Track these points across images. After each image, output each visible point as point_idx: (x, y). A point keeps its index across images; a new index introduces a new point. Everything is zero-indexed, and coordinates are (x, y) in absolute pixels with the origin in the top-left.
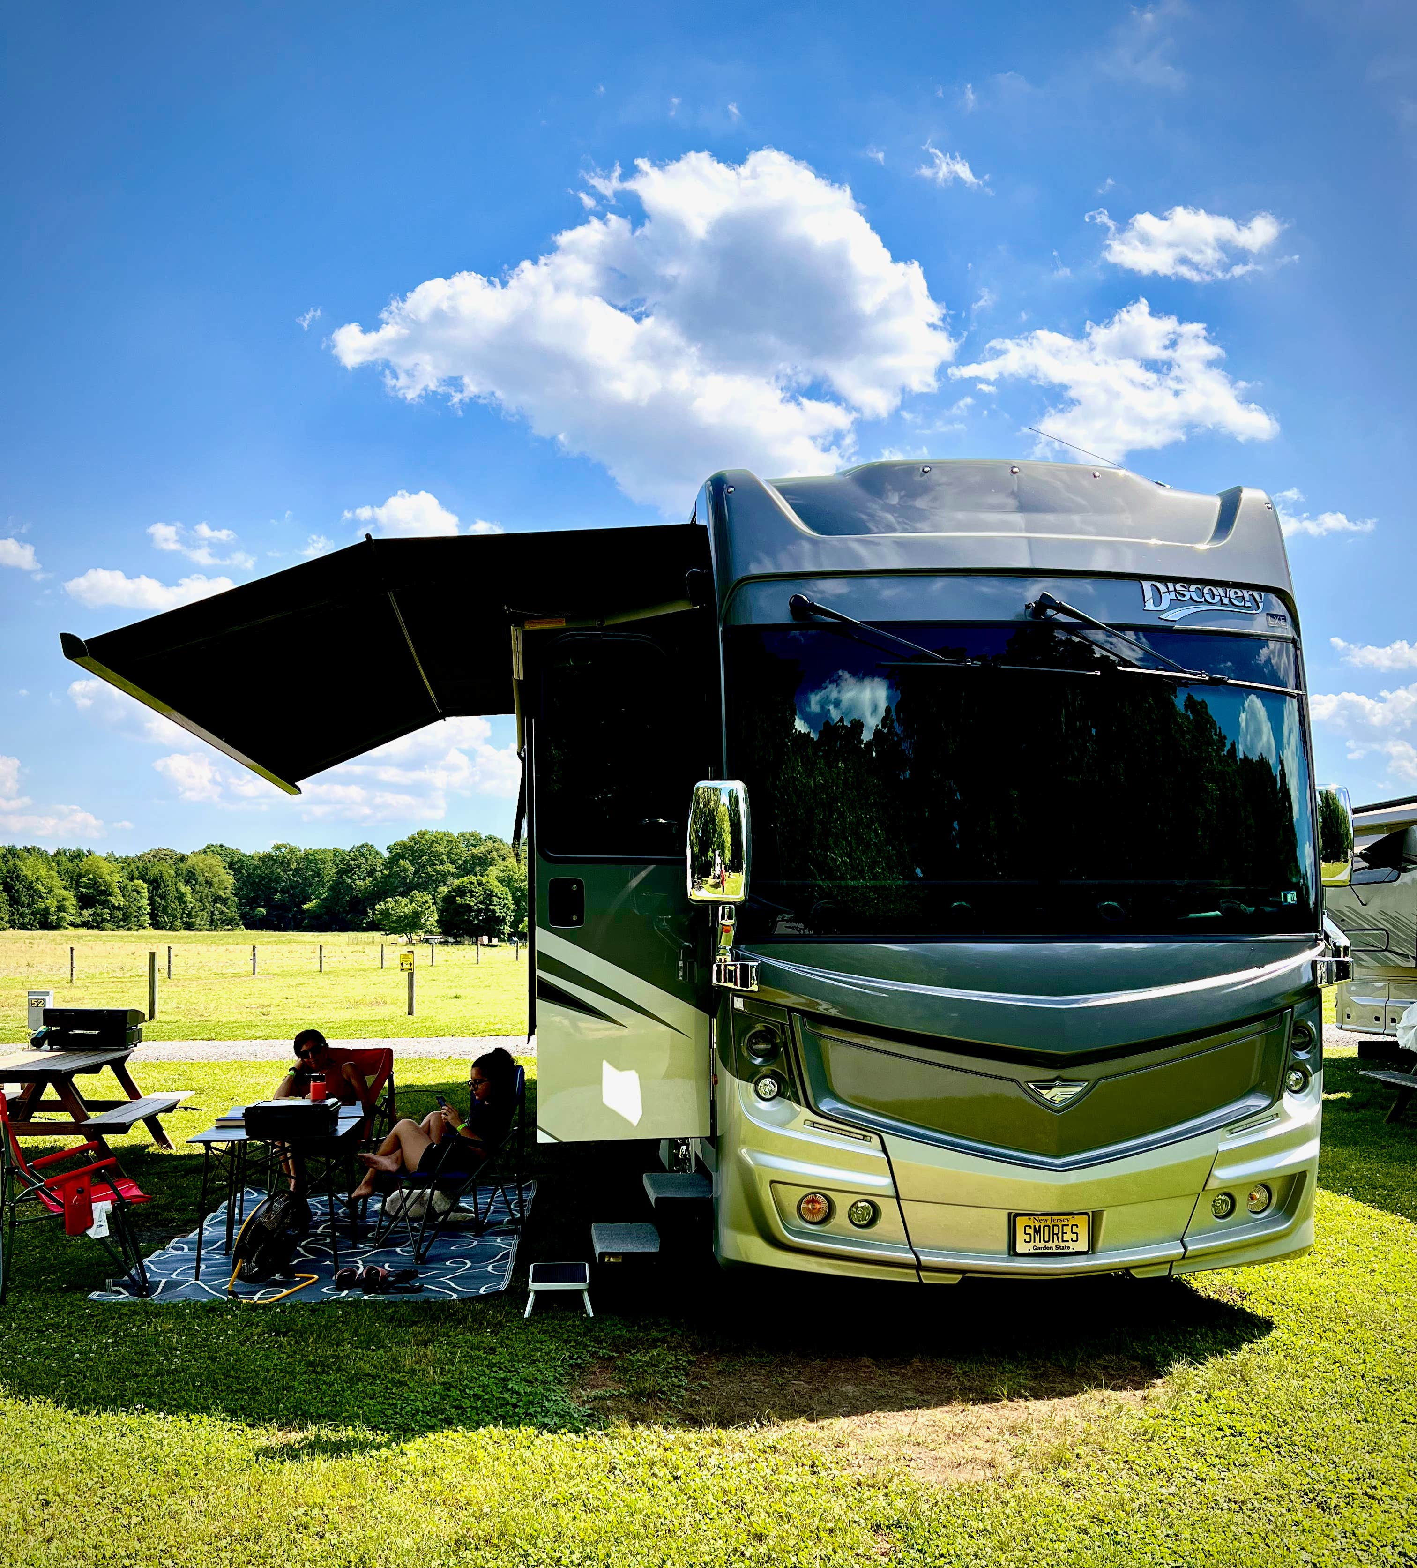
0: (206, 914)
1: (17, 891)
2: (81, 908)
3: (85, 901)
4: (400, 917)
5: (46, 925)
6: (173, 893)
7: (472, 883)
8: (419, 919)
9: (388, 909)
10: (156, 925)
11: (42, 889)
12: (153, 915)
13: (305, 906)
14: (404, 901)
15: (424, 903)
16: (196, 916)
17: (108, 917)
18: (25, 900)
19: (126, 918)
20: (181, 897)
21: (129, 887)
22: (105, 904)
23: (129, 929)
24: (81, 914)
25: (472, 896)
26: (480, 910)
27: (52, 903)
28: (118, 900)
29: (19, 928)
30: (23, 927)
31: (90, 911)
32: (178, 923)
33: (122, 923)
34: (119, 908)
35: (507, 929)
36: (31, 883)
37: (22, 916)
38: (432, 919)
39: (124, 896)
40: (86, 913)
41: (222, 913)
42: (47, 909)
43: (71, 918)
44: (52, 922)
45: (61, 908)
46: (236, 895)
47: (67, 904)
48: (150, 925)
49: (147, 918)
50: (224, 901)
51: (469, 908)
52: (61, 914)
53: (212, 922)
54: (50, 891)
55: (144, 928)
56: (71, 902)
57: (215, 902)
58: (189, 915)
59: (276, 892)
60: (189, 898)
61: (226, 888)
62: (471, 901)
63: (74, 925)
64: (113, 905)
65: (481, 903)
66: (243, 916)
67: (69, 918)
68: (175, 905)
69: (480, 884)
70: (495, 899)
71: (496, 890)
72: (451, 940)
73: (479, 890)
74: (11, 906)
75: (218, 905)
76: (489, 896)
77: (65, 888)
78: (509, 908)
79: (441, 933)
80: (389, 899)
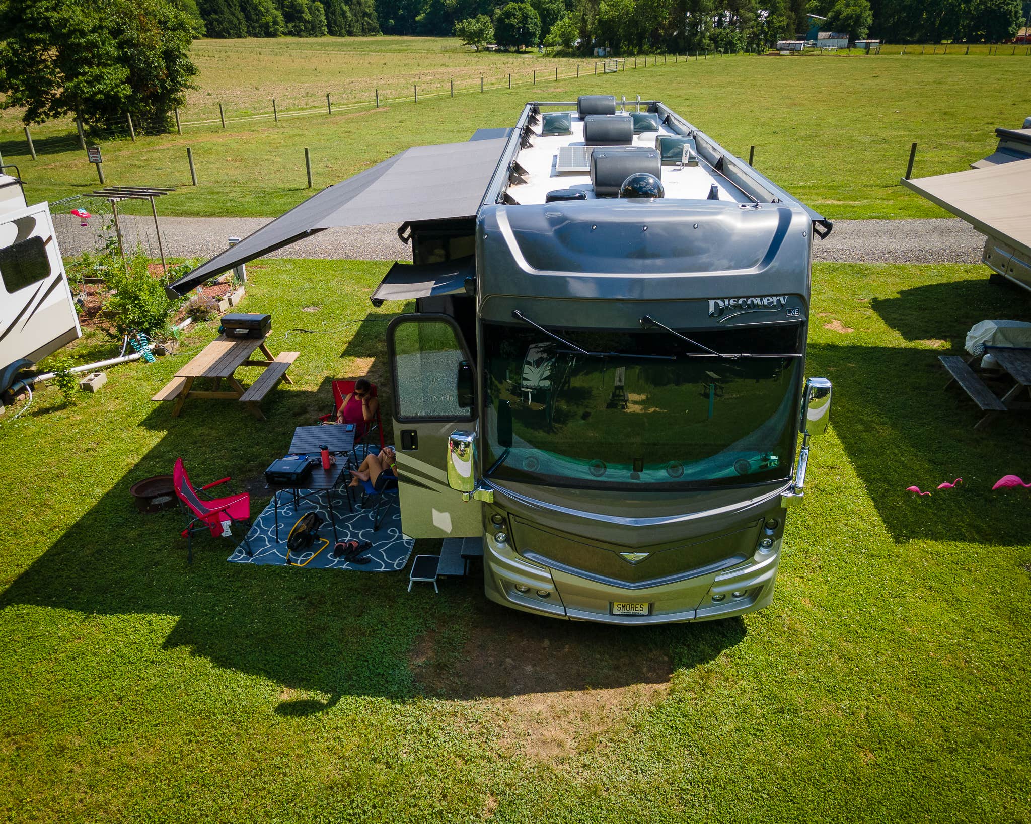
0: (359, 25)
1: (249, 11)
2: (287, 22)
3: (289, 18)
4: (471, 33)
5: (269, 34)
6: (338, 11)
7: (515, 8)
8: (483, 34)
9: (464, 27)
10: (332, 33)
11: (263, 9)
12: (329, 26)
13: (417, 18)
14: (473, 21)
15: (485, 23)
16: (354, 26)
17: (303, 27)
18: (254, 17)
19: (313, 28)
20: (343, 13)
21: (313, 7)
22: (301, 19)
23: (316, 36)
24: (287, 26)
25: (515, 18)
26: (519, 28)
27: (269, 19)
28: (308, 16)
29: (254, 36)
30: (256, 35)
31: (293, 24)
32: (344, 31)
33: (311, 32)
34: (308, 22)
35: (537, 40)
36: (256, 5)
37: (254, 28)
38: (491, 32)
39: (310, 13)
40: (290, 25)
41: (368, 24)
42: (267, 23)
43: (282, 29)
44: (271, 32)
45: (275, 22)
46: (376, 11)
47: (279, 19)
48: (328, 33)
49: (326, 28)
50: (369, 16)
51: (513, 25)
52: (276, 26)
53: (363, 30)
54: (268, 11)
55: (325, 35)
56: (280, 18)
57: (364, 16)
58: (350, 26)
59: (399, 8)
60: (349, 14)
61: (369, 6)
62: (514, 21)
63: (284, 34)
64: (305, 20)
65: (520, 22)
66: (381, 26)
67: (281, 29)
68: (340, 19)
69: (520, 9)
70: (529, 20)
71: (530, 13)
72: (502, 48)
73: (519, 13)
74: (247, 21)
75: (366, 18)
76: (525, 17)
77: (276, 8)
78: (537, 26)
79: (496, 44)
80: (464, 21)
